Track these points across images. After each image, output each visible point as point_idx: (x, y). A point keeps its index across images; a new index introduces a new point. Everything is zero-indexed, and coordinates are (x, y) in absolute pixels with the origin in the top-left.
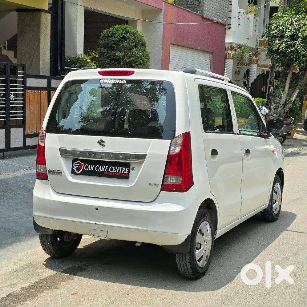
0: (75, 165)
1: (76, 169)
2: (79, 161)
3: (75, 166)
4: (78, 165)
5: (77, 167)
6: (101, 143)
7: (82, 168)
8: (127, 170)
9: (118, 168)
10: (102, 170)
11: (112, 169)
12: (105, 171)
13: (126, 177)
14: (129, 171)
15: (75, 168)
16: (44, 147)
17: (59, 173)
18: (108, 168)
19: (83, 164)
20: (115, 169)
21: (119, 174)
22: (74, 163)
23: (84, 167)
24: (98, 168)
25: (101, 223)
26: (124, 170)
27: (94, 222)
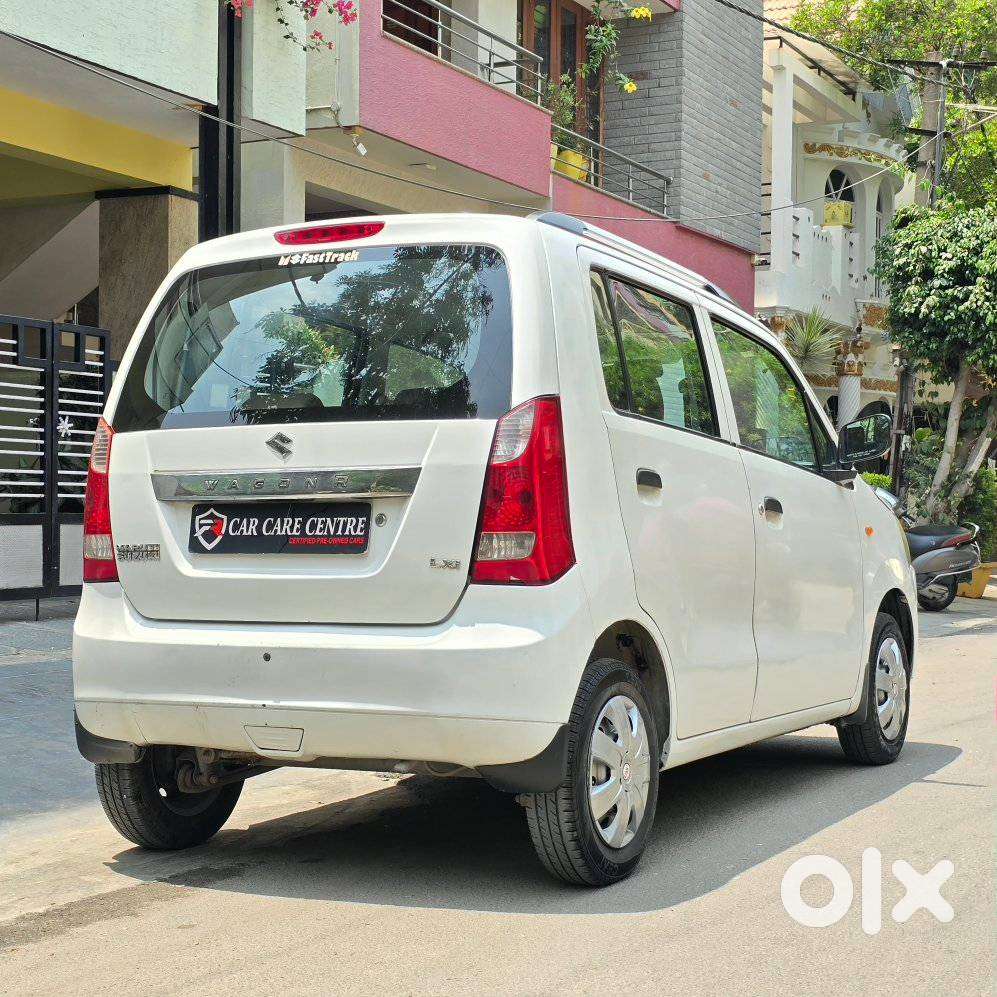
0: (202, 522)
1: (205, 535)
2: (212, 510)
3: (201, 526)
4: (210, 521)
5: (208, 528)
6: (280, 445)
7: (223, 531)
8: (360, 526)
9: (332, 522)
10: (283, 533)
11: (313, 526)
12: (295, 533)
13: (357, 546)
14: (367, 528)
15: (199, 533)
16: (105, 477)
17: (152, 552)
18: (303, 525)
19: (225, 518)
20: (324, 526)
21: (335, 540)
22: (198, 518)
23: (227, 526)
24: (270, 527)
25: (282, 703)
26: (351, 525)
27: (261, 702)
